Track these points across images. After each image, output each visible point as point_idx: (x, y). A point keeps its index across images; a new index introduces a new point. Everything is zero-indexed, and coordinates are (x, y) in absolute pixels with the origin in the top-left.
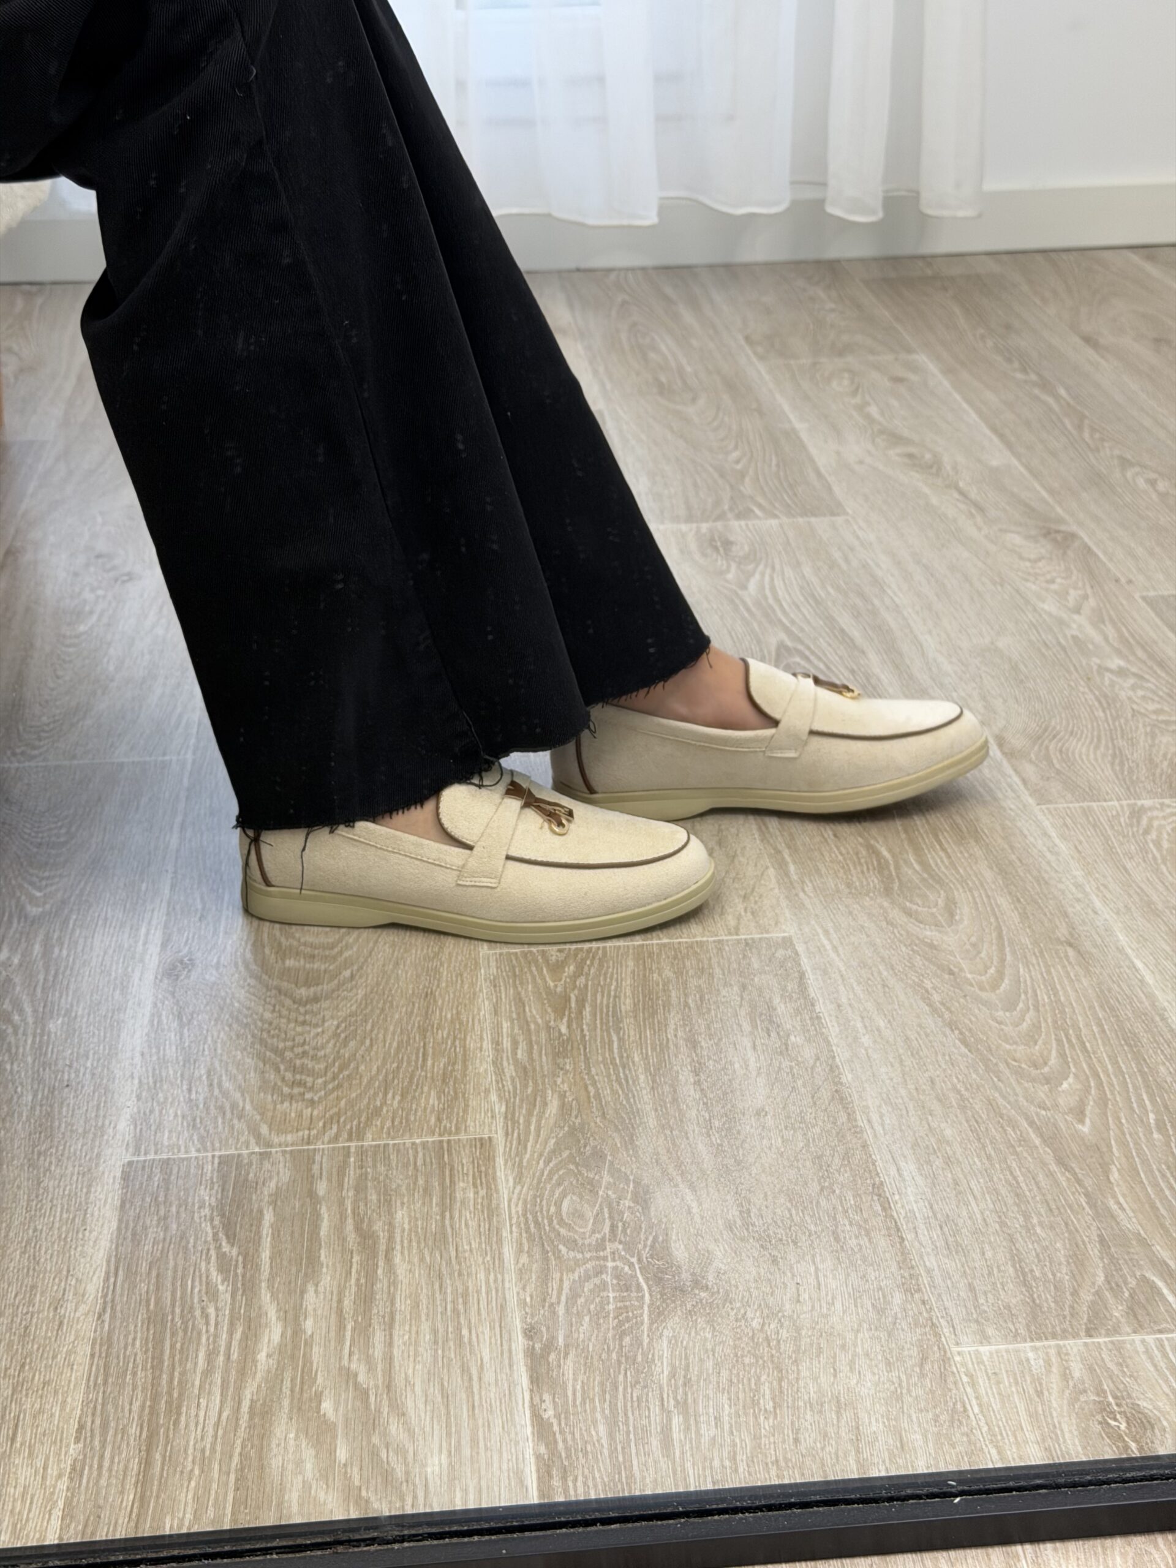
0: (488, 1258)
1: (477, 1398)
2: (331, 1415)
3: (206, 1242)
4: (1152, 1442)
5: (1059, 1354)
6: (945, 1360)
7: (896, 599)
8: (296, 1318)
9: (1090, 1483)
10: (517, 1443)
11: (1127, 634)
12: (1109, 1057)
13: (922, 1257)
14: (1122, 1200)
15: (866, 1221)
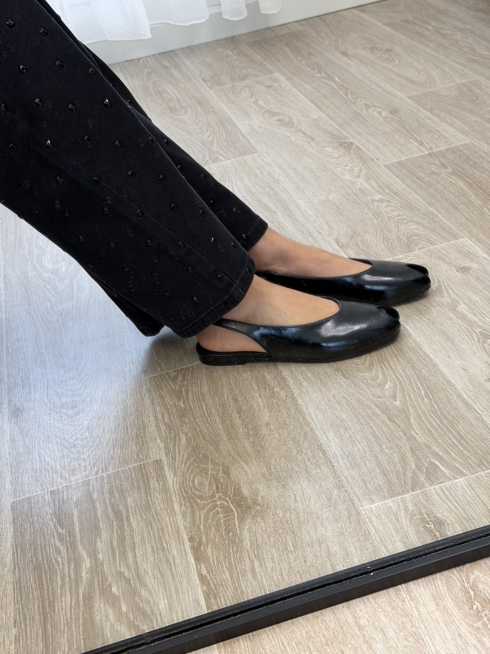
0: (169, 511)
1: (174, 572)
2: (116, 593)
3: (51, 530)
4: (445, 531)
5: (402, 501)
6: (358, 514)
7: (285, 186)
8: (95, 554)
9: (423, 555)
10: (194, 588)
11: (380, 183)
12: (402, 370)
13: (342, 472)
14: (416, 430)
15: (317, 462)
